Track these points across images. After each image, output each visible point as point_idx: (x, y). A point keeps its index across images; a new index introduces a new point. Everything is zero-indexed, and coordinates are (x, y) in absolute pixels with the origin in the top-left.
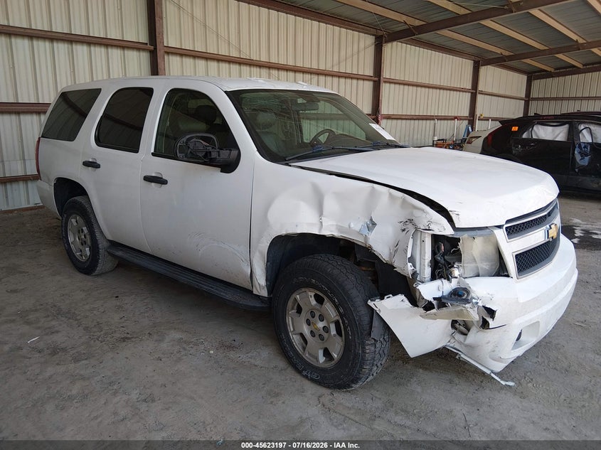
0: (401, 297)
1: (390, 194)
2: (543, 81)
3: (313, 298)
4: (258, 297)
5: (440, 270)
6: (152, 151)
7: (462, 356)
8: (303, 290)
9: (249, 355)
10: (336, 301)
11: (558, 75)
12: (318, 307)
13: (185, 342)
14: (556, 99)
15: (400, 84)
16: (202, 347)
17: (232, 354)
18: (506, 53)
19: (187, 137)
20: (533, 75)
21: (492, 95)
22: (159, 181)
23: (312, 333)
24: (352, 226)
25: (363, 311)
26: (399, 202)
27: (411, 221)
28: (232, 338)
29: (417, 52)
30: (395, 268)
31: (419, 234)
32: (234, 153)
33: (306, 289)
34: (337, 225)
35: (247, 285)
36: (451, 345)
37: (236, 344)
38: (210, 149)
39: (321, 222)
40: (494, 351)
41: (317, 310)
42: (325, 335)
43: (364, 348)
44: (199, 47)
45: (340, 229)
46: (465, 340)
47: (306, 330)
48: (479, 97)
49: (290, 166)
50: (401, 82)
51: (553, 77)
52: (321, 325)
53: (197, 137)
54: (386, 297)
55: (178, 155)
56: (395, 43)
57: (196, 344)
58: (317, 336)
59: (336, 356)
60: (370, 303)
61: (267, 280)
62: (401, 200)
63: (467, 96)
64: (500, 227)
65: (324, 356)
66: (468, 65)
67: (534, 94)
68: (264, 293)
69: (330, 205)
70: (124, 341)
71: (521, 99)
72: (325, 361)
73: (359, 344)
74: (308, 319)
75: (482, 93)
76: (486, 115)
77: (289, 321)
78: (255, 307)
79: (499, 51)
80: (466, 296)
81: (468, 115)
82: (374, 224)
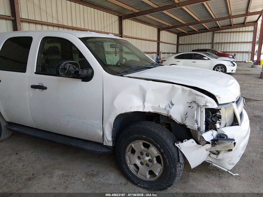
0: (192, 140)
1: (183, 89)
2: (183, 37)
3: (142, 145)
4: (106, 146)
5: (210, 126)
6: (35, 71)
7: (214, 164)
8: (136, 141)
9: (104, 178)
10: (159, 146)
11: (189, 34)
12: (146, 149)
13: (66, 176)
14: (189, 44)
15: (130, 38)
16: (76, 178)
17: (95, 179)
18: (171, 25)
19: (64, 63)
20: (179, 35)
21: (165, 43)
22: (41, 87)
23: (142, 163)
24: (161, 106)
25: (174, 150)
26: (187, 93)
27: (194, 102)
28: (91, 170)
29: (136, 24)
30: (187, 126)
31: (200, 108)
32: (90, 71)
33: (138, 141)
34: (152, 106)
35: (100, 141)
36: (208, 160)
37: (95, 172)
38: (77, 69)
39: (144, 106)
40: (230, 161)
41: (145, 151)
42: (150, 164)
43: (176, 169)
44: (38, 19)
45: (153, 108)
46: (217, 157)
47: (138, 162)
48: (161, 44)
49: (123, 76)
50: (130, 37)
51: (187, 35)
52: (147, 158)
53: (70, 63)
54: (184, 141)
55: (60, 73)
56: (127, 20)
57: (73, 176)
58: (145, 165)
59: (157, 174)
60: (177, 145)
61: (112, 137)
62: (189, 92)
63: (156, 43)
64: (233, 102)
65: (149, 174)
66: (156, 30)
67: (180, 43)
68: (111, 144)
69: (150, 96)
70: (30, 180)
71: (176, 45)
72: (150, 177)
73: (173, 167)
74: (138, 156)
75: (162, 42)
76: (163, 51)
77: (127, 158)
78: (105, 152)
79: (168, 24)
80: (225, 137)
81: (157, 51)
82: (173, 105)
